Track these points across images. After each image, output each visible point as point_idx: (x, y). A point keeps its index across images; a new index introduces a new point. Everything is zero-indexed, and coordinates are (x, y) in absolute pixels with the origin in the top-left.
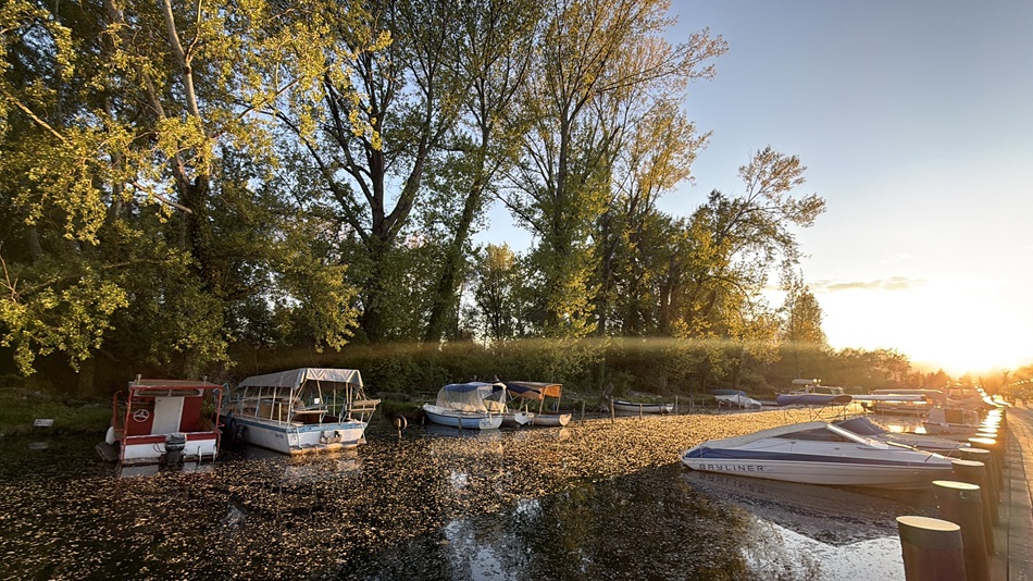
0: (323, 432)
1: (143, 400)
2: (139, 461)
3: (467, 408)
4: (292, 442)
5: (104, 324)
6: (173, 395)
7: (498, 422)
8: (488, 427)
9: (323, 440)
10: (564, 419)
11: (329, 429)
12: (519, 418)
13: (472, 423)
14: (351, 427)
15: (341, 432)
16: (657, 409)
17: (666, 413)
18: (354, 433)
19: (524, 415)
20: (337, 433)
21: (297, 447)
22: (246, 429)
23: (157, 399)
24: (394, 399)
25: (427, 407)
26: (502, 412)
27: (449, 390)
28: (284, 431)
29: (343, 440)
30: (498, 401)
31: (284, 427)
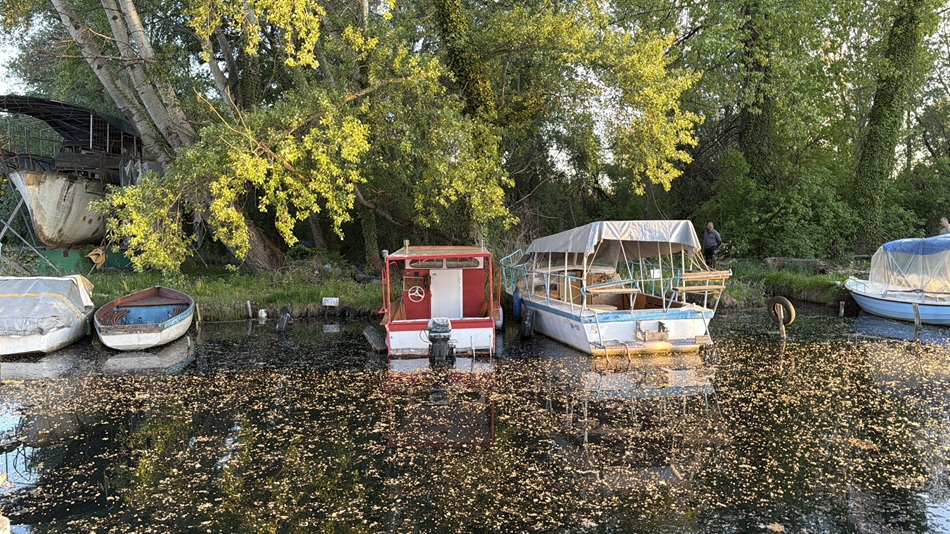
0: (638, 324)
1: (416, 274)
2: (406, 352)
3: (935, 285)
4: (592, 337)
5: (354, 175)
6: (449, 267)
9: (639, 335)
11: (648, 319)
14: (685, 316)
15: (668, 324)
18: (692, 326)
20: (661, 326)
21: (597, 345)
22: (537, 314)
23: (432, 272)
24: (795, 270)
25: (853, 284)
27: (894, 250)
28: (578, 319)
29: (672, 335)
31: (577, 313)
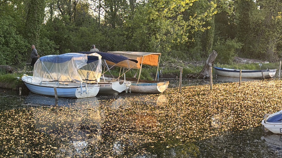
3: (63, 78)
7: (95, 91)
8: (84, 95)
10: (162, 87)
12: (117, 86)
13: (68, 92)
16: (259, 74)
17: (268, 78)
19: (121, 83)
26: (99, 81)
27: (44, 61)
30: (95, 70)
